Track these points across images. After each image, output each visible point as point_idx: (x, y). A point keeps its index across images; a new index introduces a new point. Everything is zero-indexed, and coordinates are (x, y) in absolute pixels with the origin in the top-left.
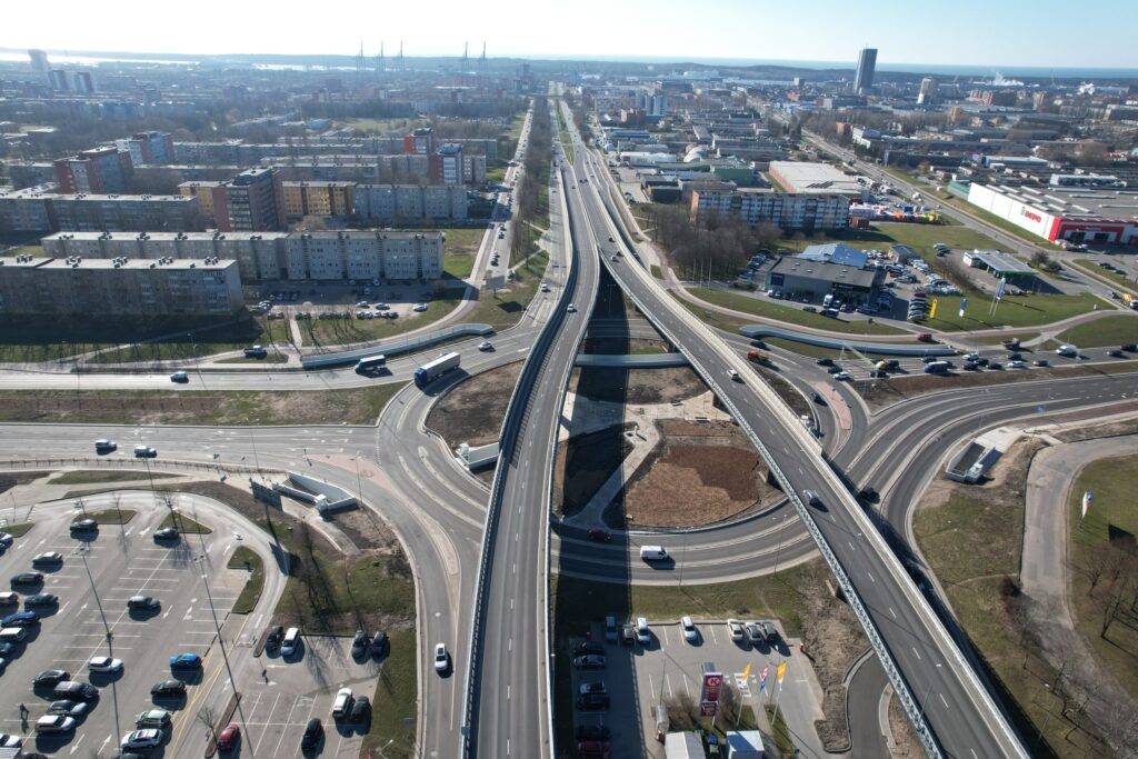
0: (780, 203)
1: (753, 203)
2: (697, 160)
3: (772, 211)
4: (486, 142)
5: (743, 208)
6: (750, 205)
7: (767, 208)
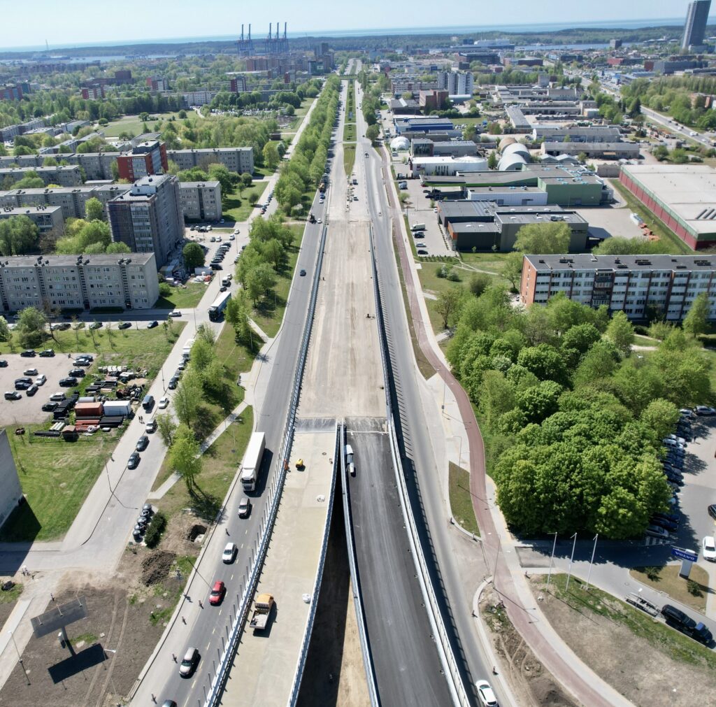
0: (684, 280)
1: (633, 280)
2: (517, 167)
3: (669, 294)
4: (238, 153)
5: (616, 289)
6: (629, 285)
7: (659, 289)
